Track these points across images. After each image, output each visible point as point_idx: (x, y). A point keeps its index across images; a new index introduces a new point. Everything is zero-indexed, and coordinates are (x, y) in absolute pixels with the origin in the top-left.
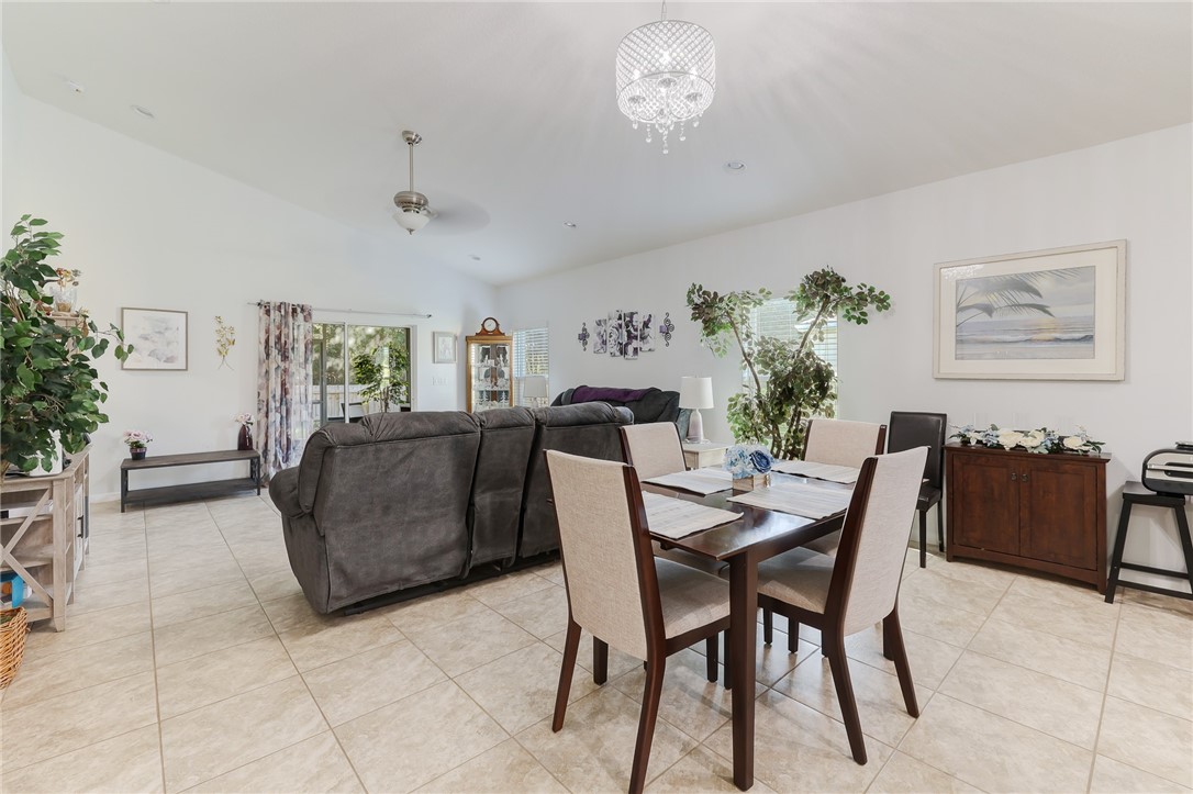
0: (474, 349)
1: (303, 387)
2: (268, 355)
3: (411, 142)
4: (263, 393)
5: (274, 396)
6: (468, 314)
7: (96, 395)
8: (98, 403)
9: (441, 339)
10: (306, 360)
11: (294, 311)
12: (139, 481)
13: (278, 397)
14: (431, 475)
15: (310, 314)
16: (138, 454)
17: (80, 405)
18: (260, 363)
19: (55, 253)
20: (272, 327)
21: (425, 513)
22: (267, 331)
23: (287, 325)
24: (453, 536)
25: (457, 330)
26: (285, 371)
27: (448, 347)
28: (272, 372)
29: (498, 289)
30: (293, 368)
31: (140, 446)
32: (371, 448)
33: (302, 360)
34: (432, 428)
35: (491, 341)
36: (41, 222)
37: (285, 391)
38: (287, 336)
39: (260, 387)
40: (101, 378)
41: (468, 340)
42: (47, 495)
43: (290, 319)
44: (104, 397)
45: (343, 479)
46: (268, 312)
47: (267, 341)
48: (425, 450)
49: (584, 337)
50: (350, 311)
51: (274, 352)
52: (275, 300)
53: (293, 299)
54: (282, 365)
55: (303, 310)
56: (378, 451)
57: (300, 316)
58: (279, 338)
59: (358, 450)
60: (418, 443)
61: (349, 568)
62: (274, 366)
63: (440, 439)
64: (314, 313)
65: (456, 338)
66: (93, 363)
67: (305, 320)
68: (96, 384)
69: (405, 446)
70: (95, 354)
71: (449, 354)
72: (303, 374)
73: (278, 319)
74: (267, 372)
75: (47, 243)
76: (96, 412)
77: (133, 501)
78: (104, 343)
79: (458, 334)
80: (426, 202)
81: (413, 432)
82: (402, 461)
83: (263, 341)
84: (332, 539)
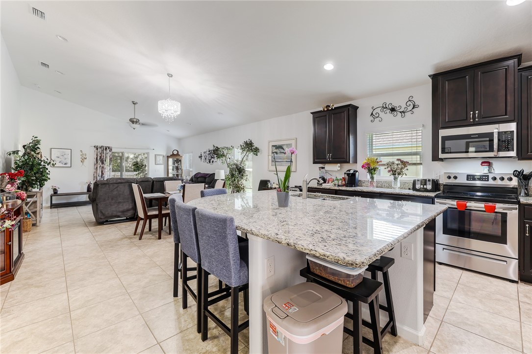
0: (171, 160)
1: (109, 173)
2: (97, 162)
3: (134, 103)
4: (95, 174)
5: (99, 175)
6: (168, 148)
7: (47, 174)
8: (48, 175)
9: (158, 157)
10: (110, 164)
11: (106, 148)
12: (55, 201)
13: (100, 176)
14: (123, 192)
15: (111, 149)
16: (55, 192)
17: (45, 175)
18: (95, 165)
19: (40, 144)
20: (99, 154)
21: (122, 201)
22: (97, 155)
23: (103, 153)
24: (131, 207)
25: (164, 154)
26: (103, 167)
27: (160, 159)
28: (98, 168)
29: (179, 140)
30: (105, 166)
31: (56, 190)
32: (108, 185)
33: (109, 164)
34: (123, 181)
35: (176, 157)
36: (37, 137)
37: (102, 174)
38: (103, 156)
39: (94, 172)
40: (49, 170)
41: (168, 157)
42: (35, 196)
43: (105, 151)
44: (49, 174)
45: (101, 192)
46: (97, 149)
47: (97, 158)
48: (121, 186)
49: (201, 157)
50: (125, 148)
51: (99, 161)
52: (99, 145)
53: (105, 145)
54: (102, 165)
55: (109, 148)
56: (109, 186)
57: (108, 150)
58: (101, 157)
59: (104, 185)
60: (119, 184)
61: (103, 212)
62: (99, 166)
63: (125, 184)
64: (113, 149)
65: (164, 156)
66: (47, 167)
67: (110, 151)
68: (47, 171)
69: (116, 185)
70: (48, 165)
71: (161, 162)
72: (109, 169)
73: (100, 151)
74: (97, 168)
75: (38, 142)
76: (47, 177)
77: (53, 206)
78: (50, 163)
79: (164, 155)
80: (139, 120)
81: (118, 182)
82: (116, 188)
83: (95, 158)
84: (99, 205)
